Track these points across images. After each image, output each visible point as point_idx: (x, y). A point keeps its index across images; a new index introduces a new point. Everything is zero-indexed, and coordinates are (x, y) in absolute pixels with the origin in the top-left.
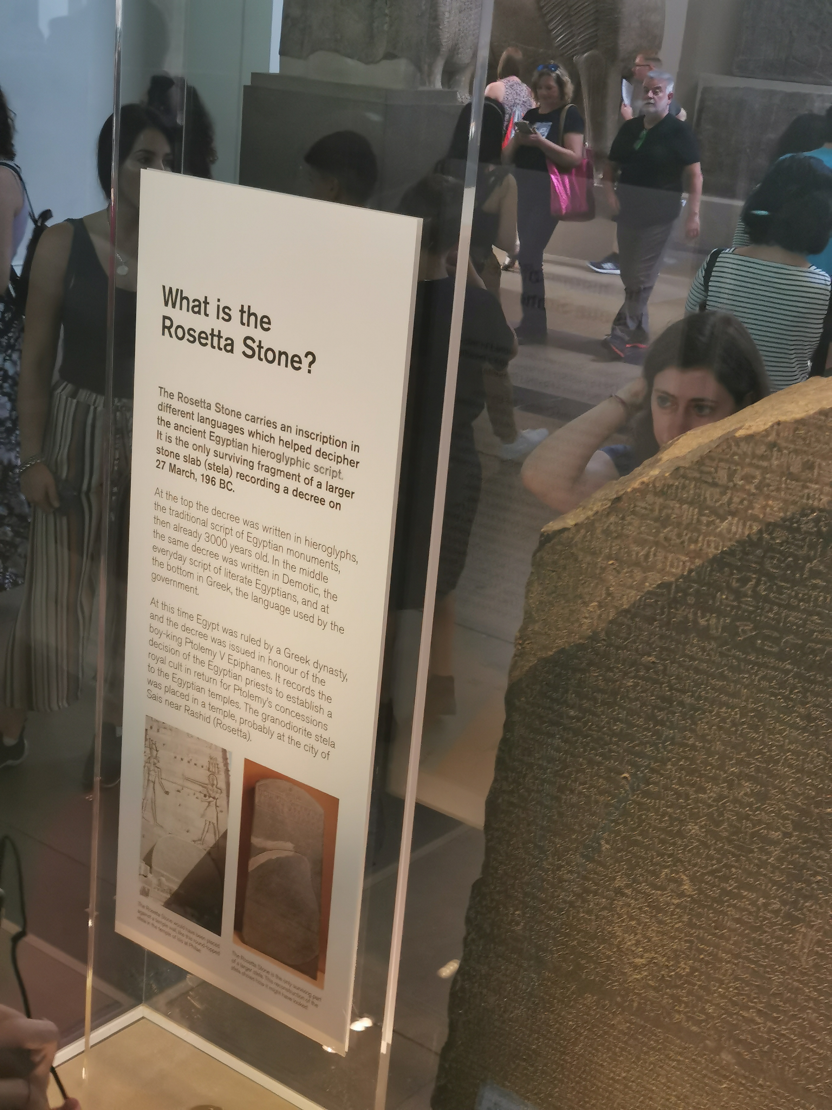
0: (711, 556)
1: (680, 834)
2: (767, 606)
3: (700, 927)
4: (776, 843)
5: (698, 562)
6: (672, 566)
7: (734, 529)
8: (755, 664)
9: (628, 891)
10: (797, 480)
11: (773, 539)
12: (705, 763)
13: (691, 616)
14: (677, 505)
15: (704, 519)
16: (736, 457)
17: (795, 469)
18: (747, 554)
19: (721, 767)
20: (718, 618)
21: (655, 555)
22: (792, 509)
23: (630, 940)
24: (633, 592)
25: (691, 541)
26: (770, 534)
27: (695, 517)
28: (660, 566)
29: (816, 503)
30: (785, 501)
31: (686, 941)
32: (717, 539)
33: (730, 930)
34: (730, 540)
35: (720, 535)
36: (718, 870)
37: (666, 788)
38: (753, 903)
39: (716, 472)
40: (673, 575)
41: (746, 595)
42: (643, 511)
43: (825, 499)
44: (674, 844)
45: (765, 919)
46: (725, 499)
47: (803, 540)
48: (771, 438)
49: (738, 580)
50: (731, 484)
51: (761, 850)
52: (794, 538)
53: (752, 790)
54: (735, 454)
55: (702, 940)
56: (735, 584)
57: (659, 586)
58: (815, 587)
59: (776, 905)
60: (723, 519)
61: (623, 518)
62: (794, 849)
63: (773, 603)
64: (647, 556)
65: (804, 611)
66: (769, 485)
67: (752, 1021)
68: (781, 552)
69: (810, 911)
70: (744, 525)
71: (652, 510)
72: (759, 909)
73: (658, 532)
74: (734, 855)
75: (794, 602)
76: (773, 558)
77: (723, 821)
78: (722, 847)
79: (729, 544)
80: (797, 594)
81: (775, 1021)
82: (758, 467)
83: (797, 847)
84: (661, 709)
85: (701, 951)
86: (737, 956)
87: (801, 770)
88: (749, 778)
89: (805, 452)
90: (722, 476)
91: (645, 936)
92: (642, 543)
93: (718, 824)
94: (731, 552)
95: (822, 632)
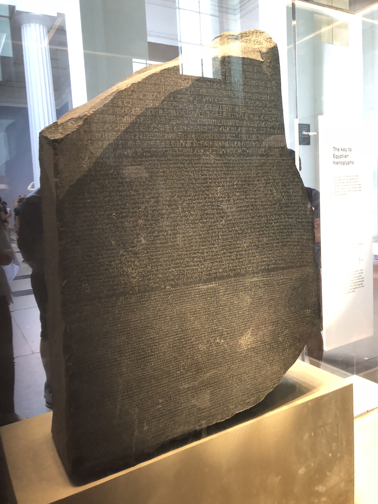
0: (123, 130)
1: (137, 225)
2: (144, 142)
3: (151, 252)
4: (165, 214)
5: (119, 133)
6: (111, 137)
7: (128, 120)
8: (146, 161)
9: (125, 254)
10: (142, 100)
11: (140, 120)
12: (139, 198)
13: (122, 152)
14: (108, 116)
15: (118, 119)
16: (123, 97)
17: (141, 97)
18: (134, 127)
19: (144, 198)
20: (130, 150)
21: (104, 135)
22: (143, 109)
23: (130, 270)
24: (100, 150)
25: (115, 127)
26: (139, 119)
27: (115, 119)
28: (107, 138)
29: (149, 106)
30: (141, 108)
31: (147, 259)
32: (124, 124)
33: (159, 247)
34: (128, 123)
35: (124, 123)
36: (151, 231)
37: (128, 212)
38: (163, 235)
39: (118, 102)
40: (112, 140)
41: (137, 140)
42: (96, 121)
43: (151, 105)
44: (136, 229)
45: (168, 238)
46: (123, 111)
47: (149, 118)
48: (132, 89)
49: (133, 136)
50: (123, 106)
51: (161, 218)
52: (146, 118)
53: (154, 201)
54: (122, 95)
55: (152, 256)
56: (133, 138)
57: (108, 145)
58: (155, 132)
59: (170, 232)
60: (124, 117)
61: (90, 125)
62: (170, 213)
63: (145, 140)
64: (102, 136)
65: (155, 140)
66: (135, 104)
67: (172, 271)
68: (144, 124)
69: (178, 229)
70: (131, 118)
71: (100, 120)
72: (165, 236)
73: (104, 127)
74: (154, 223)
75: (151, 138)
76: (141, 126)
77: (148, 215)
78: (150, 223)
79: (128, 125)
80: (151, 135)
81: (178, 267)
82: (130, 99)
83: (171, 212)
84: (120, 187)
85: (152, 259)
86: (163, 254)
87: (166, 189)
88: (152, 198)
89: (142, 91)
90: (120, 103)
91: (134, 266)
92: (99, 132)
93: (147, 217)
94: (129, 127)
95: (160, 145)
